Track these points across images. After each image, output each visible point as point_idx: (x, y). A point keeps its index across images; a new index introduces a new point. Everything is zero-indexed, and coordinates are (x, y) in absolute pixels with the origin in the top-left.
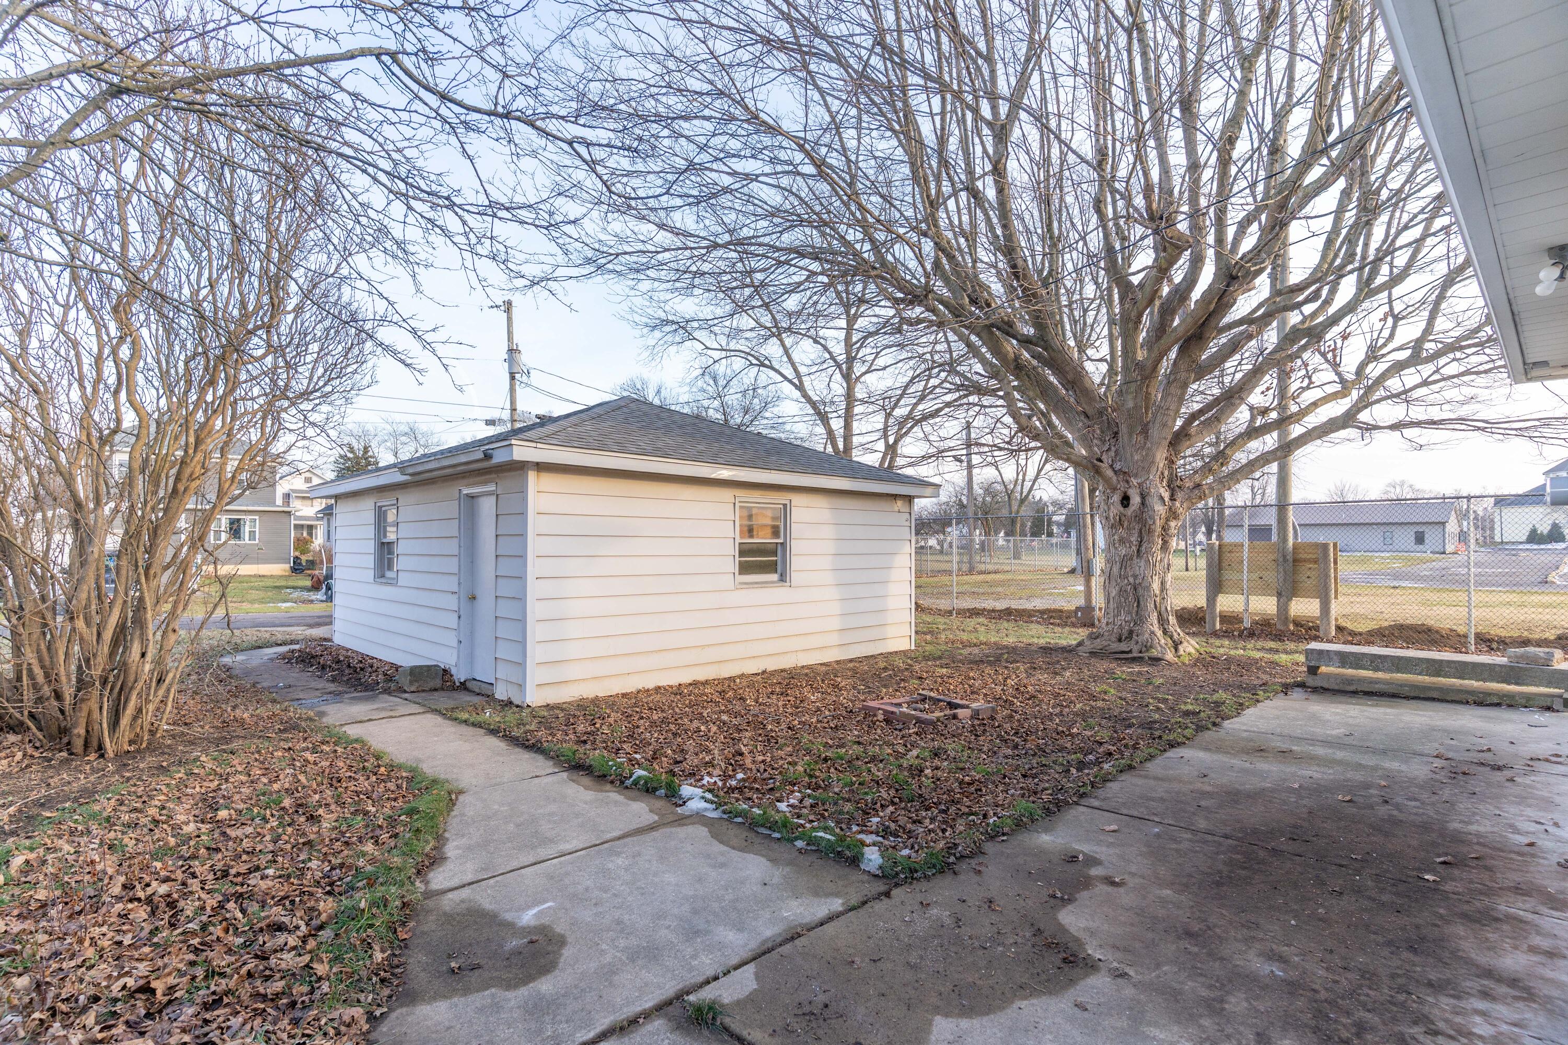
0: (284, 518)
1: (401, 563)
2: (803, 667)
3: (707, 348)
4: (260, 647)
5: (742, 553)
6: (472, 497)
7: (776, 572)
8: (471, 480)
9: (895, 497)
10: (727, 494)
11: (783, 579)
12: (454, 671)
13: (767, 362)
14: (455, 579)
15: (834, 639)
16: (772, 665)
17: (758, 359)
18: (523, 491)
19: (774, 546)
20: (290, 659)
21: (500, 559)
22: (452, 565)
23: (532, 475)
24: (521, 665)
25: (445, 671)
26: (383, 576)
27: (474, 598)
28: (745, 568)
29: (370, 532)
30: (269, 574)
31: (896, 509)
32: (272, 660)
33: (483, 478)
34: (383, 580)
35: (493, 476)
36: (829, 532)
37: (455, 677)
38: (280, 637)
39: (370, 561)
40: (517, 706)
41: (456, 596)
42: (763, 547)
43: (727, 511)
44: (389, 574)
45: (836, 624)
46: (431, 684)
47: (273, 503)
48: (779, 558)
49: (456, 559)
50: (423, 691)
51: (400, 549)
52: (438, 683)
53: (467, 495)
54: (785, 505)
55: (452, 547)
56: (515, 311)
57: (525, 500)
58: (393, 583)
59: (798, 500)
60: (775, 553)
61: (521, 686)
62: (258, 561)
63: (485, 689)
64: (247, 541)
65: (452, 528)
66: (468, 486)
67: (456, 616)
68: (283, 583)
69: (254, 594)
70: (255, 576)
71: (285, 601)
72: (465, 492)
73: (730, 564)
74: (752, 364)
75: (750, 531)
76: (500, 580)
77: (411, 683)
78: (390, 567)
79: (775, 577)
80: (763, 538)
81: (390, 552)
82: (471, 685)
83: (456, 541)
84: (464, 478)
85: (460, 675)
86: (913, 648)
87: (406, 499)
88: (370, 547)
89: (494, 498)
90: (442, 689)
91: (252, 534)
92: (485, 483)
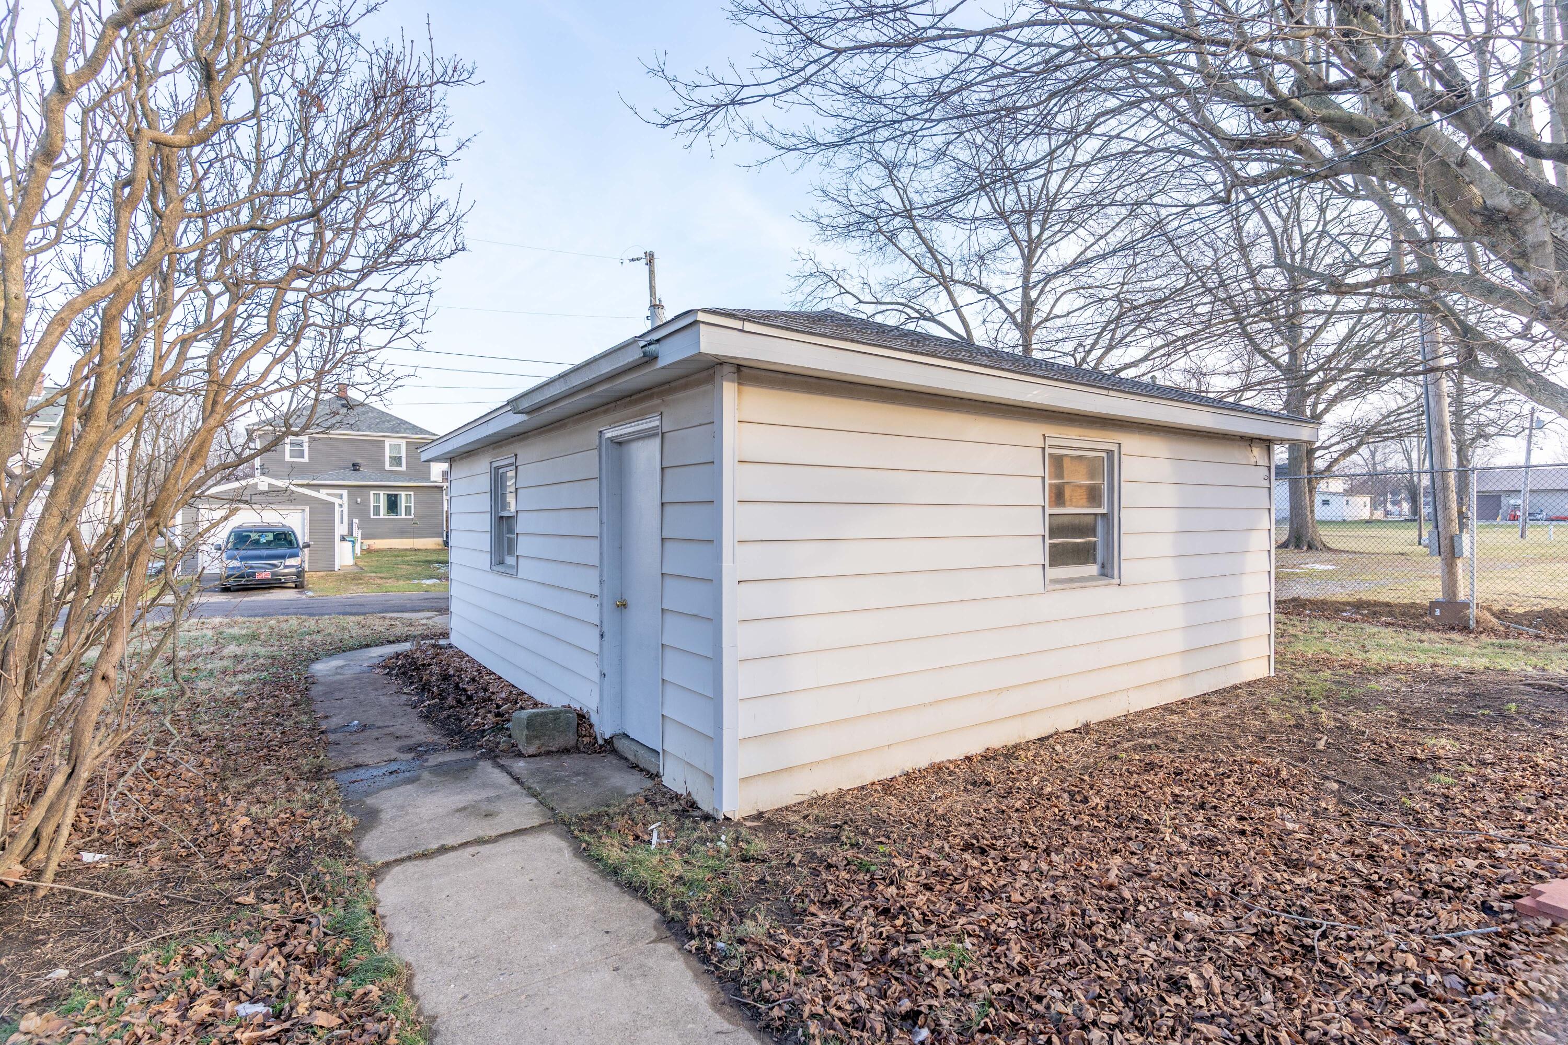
0: (436, 493)
1: (523, 546)
2: (1138, 714)
3: (861, 302)
4: (367, 646)
5: (1055, 531)
6: (619, 443)
7: (1095, 561)
8: (617, 415)
9: (1250, 440)
10: (1032, 433)
11: (1106, 571)
12: (594, 719)
13: (927, 314)
14: (594, 575)
15: (1175, 667)
16: (1096, 714)
17: (917, 311)
18: (713, 423)
19: (1089, 520)
20: (391, 669)
21: (668, 545)
22: (590, 552)
23: (729, 389)
24: (714, 740)
25: (582, 717)
26: (502, 563)
27: (624, 605)
28: (1058, 556)
29: (485, 503)
30: (423, 547)
31: (1253, 461)
32: (372, 667)
33: (638, 408)
34: (501, 568)
35: (656, 401)
36: (1169, 496)
37: (596, 729)
38: (400, 630)
39: (485, 542)
40: (707, 817)
41: (596, 602)
42: (1077, 521)
43: (1034, 464)
44: (510, 560)
45: (1178, 642)
46: (561, 741)
47: (428, 478)
48: (1098, 539)
49: (596, 543)
50: (549, 753)
51: (521, 526)
52: (569, 739)
53: (611, 440)
54: (1110, 453)
55: (590, 524)
56: (657, 263)
57: (717, 437)
58: (512, 572)
59: (1131, 443)
60: (1092, 531)
61: (713, 779)
62: (414, 535)
63: (645, 760)
64: (403, 516)
65: (590, 494)
66: (613, 424)
67: (596, 633)
68: (434, 557)
69: (405, 569)
70: (411, 550)
71: (431, 577)
72: (609, 434)
73: (1038, 552)
74: (910, 318)
75: (1058, 496)
76: (669, 582)
77: (529, 740)
78: (511, 551)
79: (1092, 569)
80: (1076, 508)
81: (510, 531)
82: (620, 745)
83: (595, 514)
84: (605, 412)
85: (604, 728)
86: (1272, 674)
87: (527, 453)
88: (485, 522)
89: (657, 441)
90: (577, 749)
91: (408, 509)
92: (642, 416)
